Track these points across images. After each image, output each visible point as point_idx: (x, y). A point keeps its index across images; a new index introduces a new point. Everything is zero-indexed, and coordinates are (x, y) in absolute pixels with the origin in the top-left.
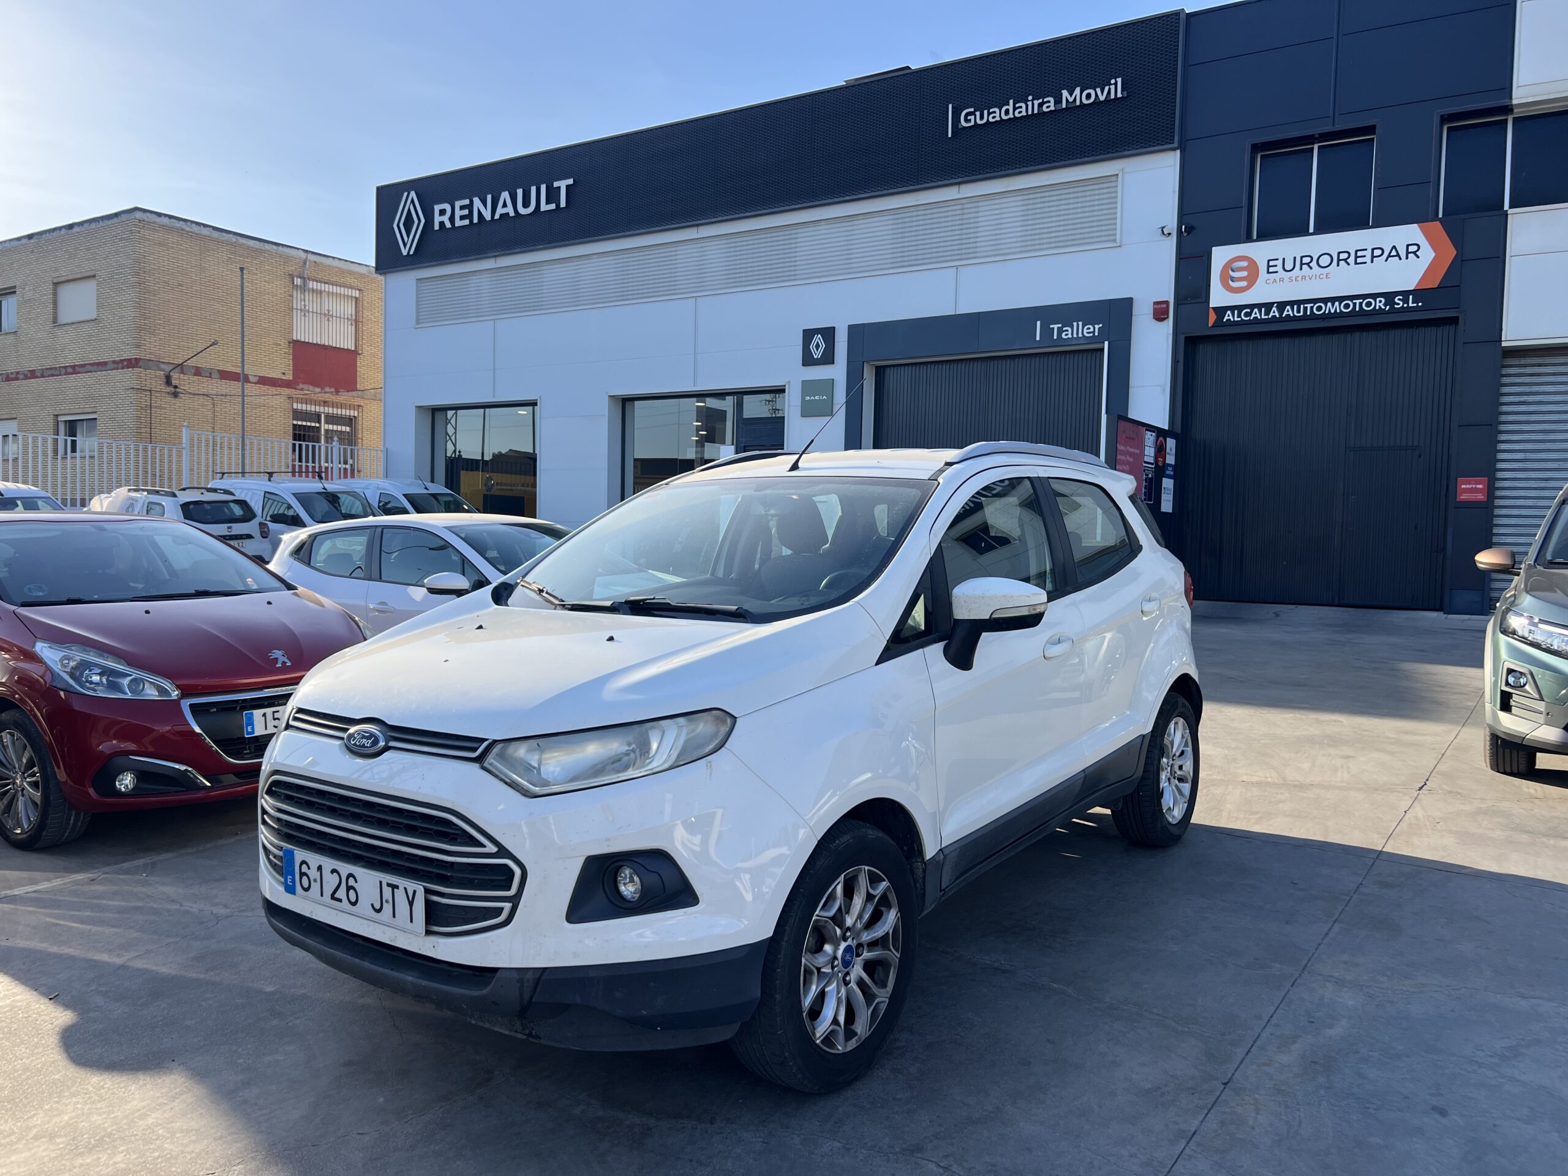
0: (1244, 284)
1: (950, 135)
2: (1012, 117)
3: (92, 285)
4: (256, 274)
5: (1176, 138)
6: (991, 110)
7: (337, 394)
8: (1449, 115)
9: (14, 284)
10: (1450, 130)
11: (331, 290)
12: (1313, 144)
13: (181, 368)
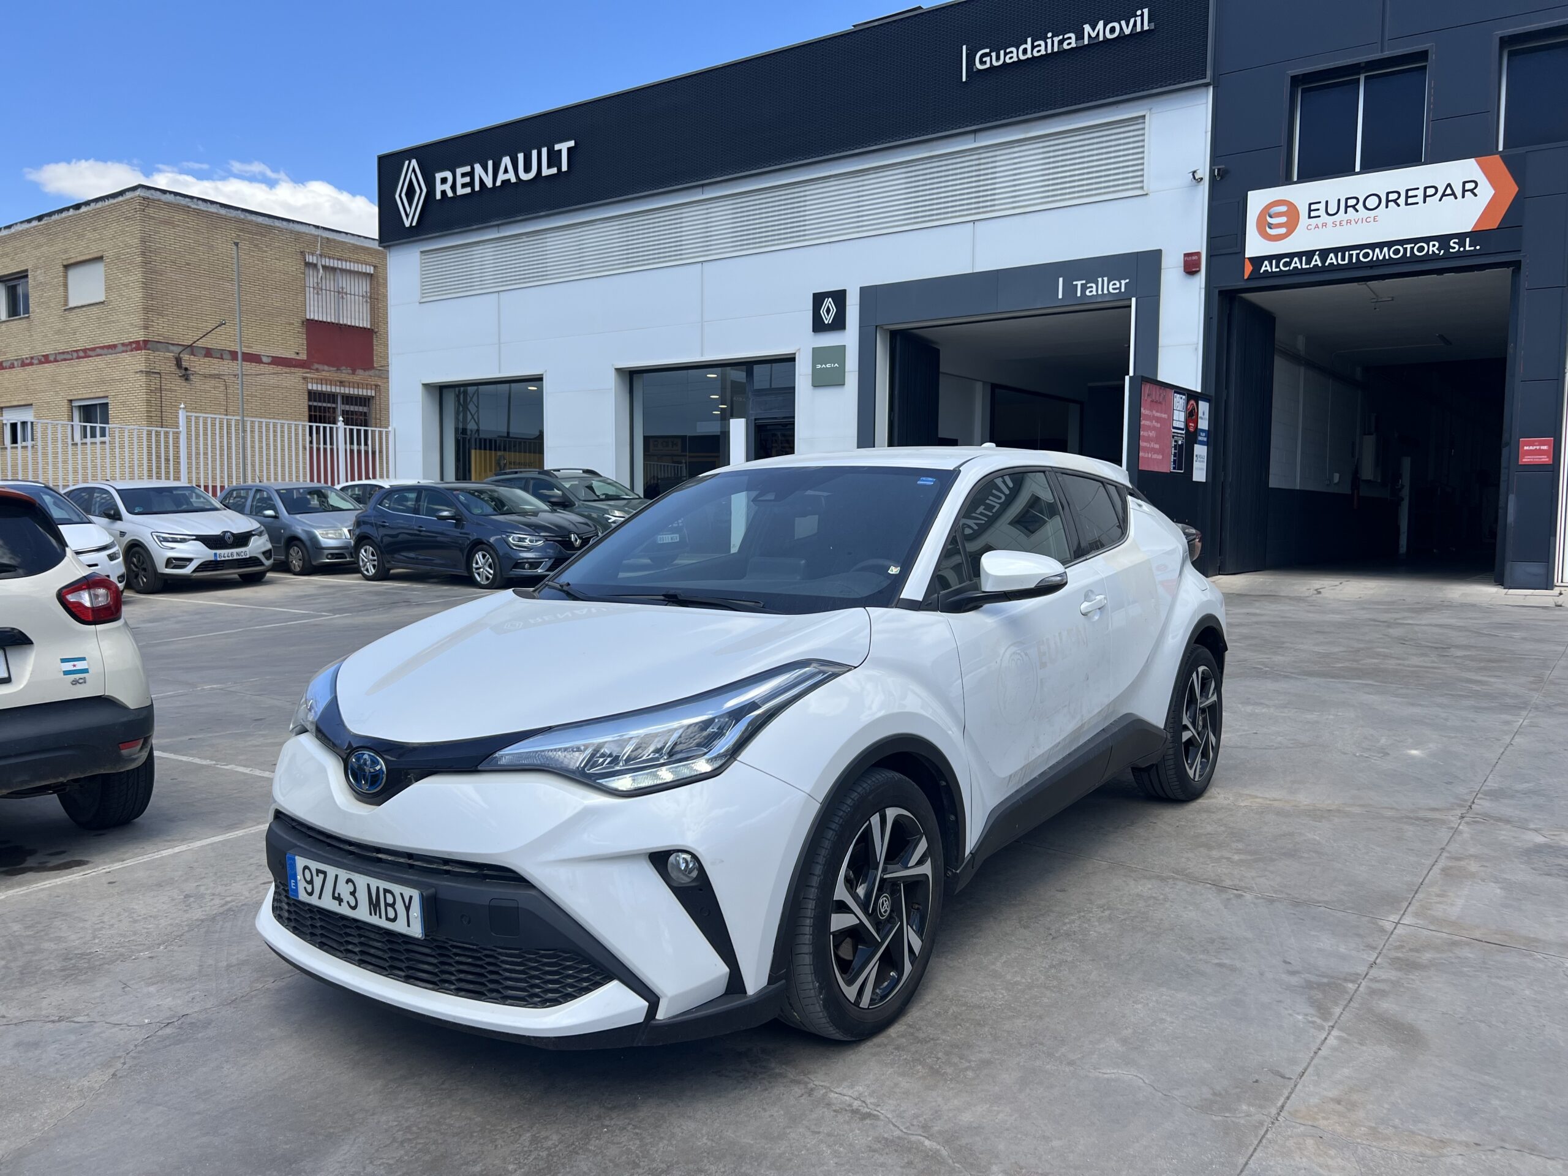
0: (1283, 231)
1: (964, 79)
2: (1031, 56)
3: (99, 269)
4: (266, 252)
5: (1209, 73)
6: (1008, 50)
7: (354, 373)
8: (1509, 36)
9: (25, 268)
10: (1511, 54)
11: (344, 267)
12: (1359, 74)
13: (191, 349)
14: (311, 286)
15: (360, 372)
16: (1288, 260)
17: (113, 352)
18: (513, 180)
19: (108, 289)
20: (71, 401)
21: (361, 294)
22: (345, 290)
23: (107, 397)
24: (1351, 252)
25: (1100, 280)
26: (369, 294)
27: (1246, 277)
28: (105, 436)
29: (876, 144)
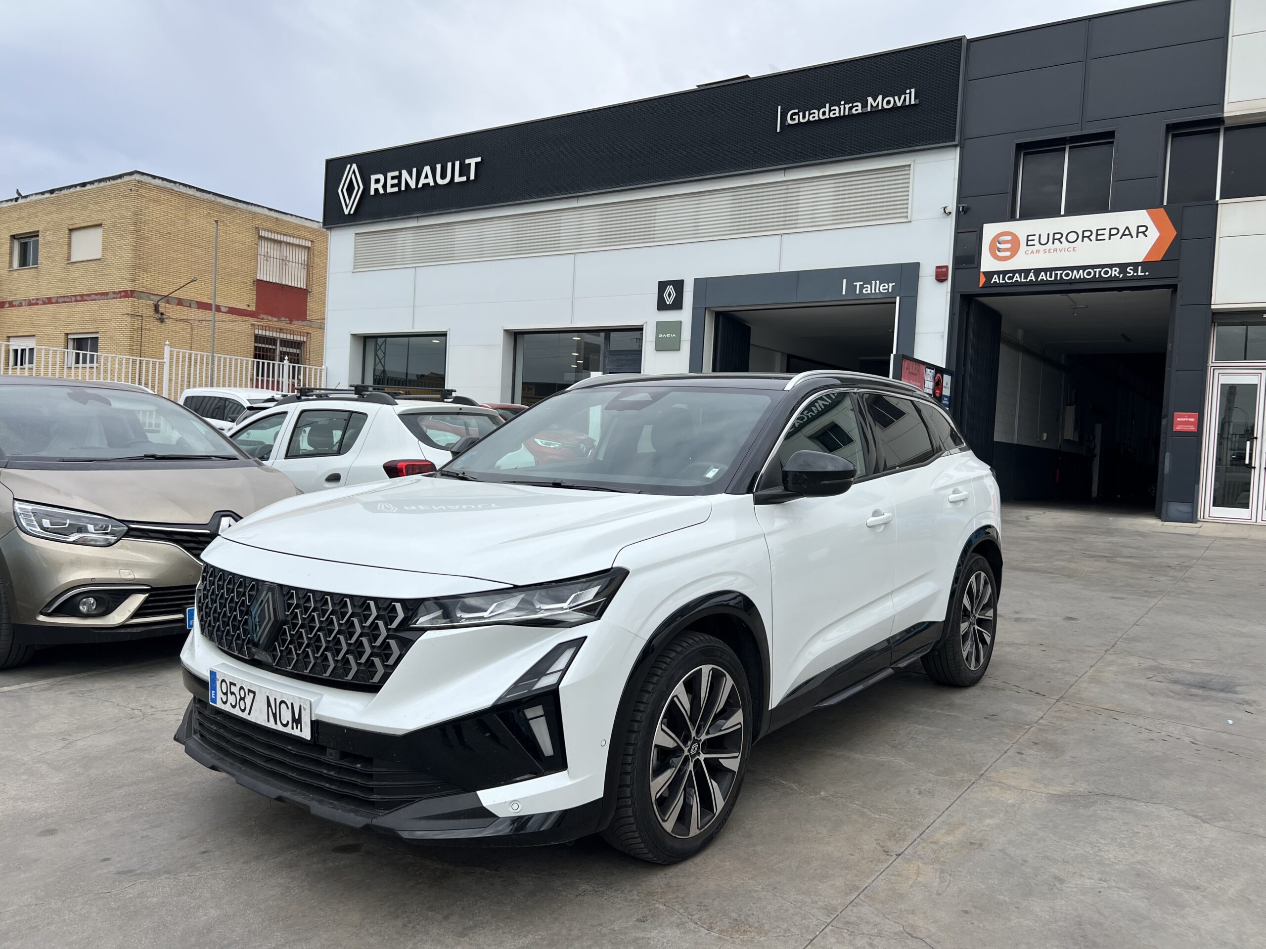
0: (1008, 254)
1: (778, 131)
2: (828, 117)
3: (99, 232)
4: (229, 227)
5: (957, 137)
6: (811, 112)
7: (290, 323)
8: (1173, 124)
9: (37, 229)
10: (1174, 136)
11: (288, 241)
12: (1065, 144)
13: (167, 299)
14: (263, 254)
15: (295, 322)
16: (1011, 275)
17: (106, 298)
18: (432, 184)
19: (105, 249)
20: (67, 334)
21: (300, 262)
22: (288, 259)
23: (98, 332)
24: (1056, 272)
25: (873, 282)
26: (306, 263)
27: (981, 286)
28: (93, 363)
29: (711, 174)
